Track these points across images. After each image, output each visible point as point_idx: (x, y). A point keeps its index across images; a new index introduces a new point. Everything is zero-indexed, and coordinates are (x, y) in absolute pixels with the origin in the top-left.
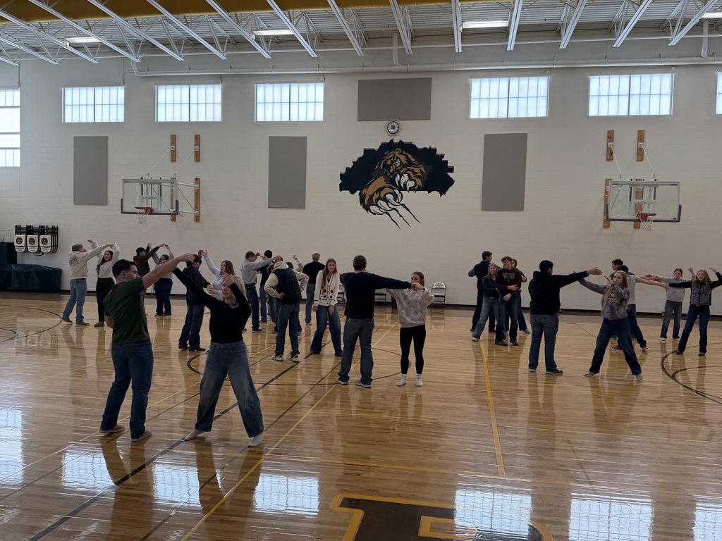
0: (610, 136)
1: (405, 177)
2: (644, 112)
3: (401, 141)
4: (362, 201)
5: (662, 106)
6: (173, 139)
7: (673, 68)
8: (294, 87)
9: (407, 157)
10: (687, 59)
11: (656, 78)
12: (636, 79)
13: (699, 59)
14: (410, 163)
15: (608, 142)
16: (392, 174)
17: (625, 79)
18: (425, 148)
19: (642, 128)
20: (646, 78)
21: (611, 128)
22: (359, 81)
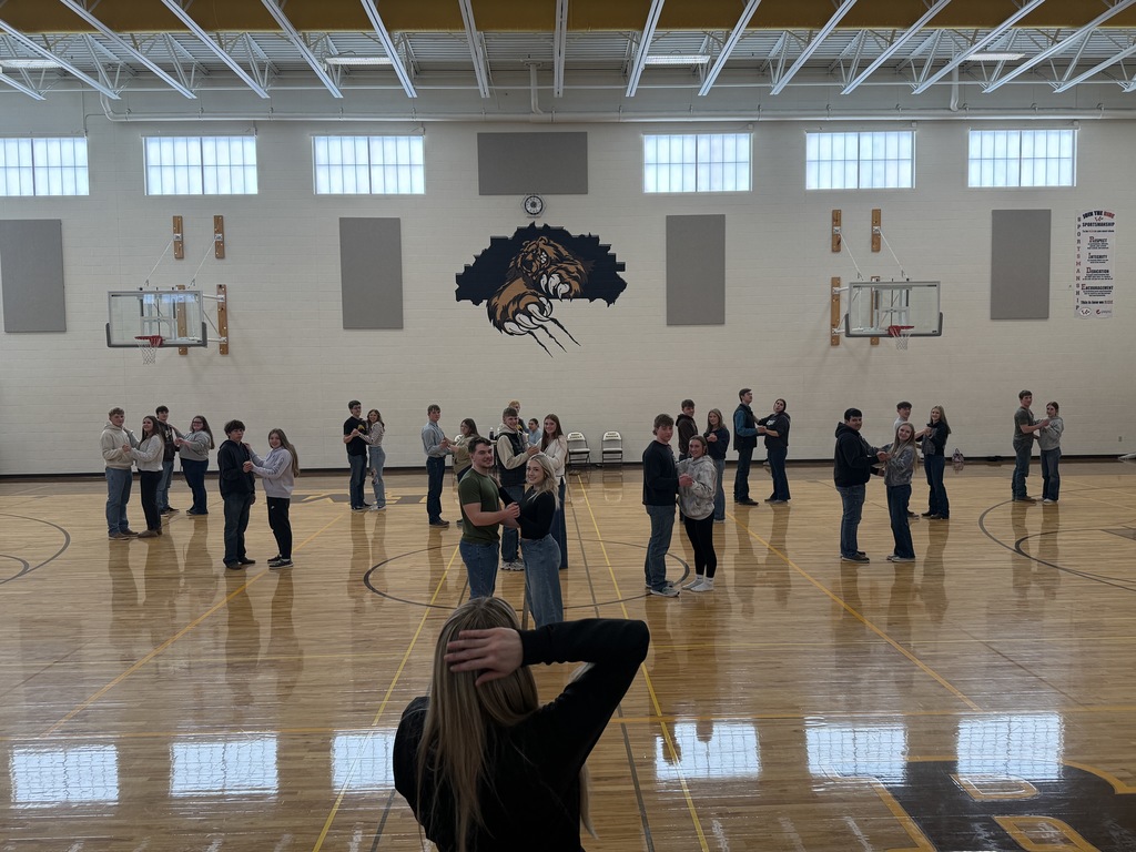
0: (836, 218)
1: (555, 280)
2: (879, 185)
3: (546, 226)
4: (492, 315)
5: (901, 176)
6: (178, 224)
7: (914, 124)
8: (376, 143)
9: (556, 249)
10: (932, 112)
11: (892, 137)
12: (866, 139)
13: (947, 112)
14: (561, 259)
15: (833, 226)
16: (536, 274)
17: (852, 138)
18: (582, 236)
19: (877, 206)
20: (879, 137)
21: (837, 207)
22: (479, 134)
